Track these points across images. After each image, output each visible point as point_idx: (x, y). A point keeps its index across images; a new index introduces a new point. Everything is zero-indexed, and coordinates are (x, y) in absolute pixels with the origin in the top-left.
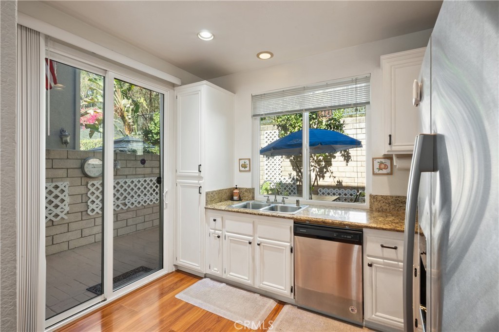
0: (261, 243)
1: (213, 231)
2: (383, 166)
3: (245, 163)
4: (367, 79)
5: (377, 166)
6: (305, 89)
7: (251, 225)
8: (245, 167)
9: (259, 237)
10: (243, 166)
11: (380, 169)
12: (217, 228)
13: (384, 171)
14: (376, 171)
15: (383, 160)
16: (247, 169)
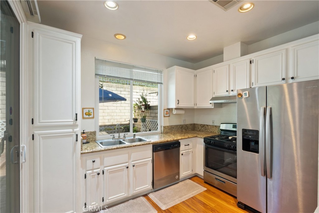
0: (134, 164)
1: (91, 171)
2: (167, 113)
3: (89, 111)
4: (161, 72)
5: (165, 113)
6: (134, 67)
7: (127, 155)
8: (89, 115)
9: (132, 161)
10: (87, 114)
11: (166, 114)
12: (95, 168)
13: (168, 115)
14: (165, 115)
15: (167, 110)
16: (92, 116)
